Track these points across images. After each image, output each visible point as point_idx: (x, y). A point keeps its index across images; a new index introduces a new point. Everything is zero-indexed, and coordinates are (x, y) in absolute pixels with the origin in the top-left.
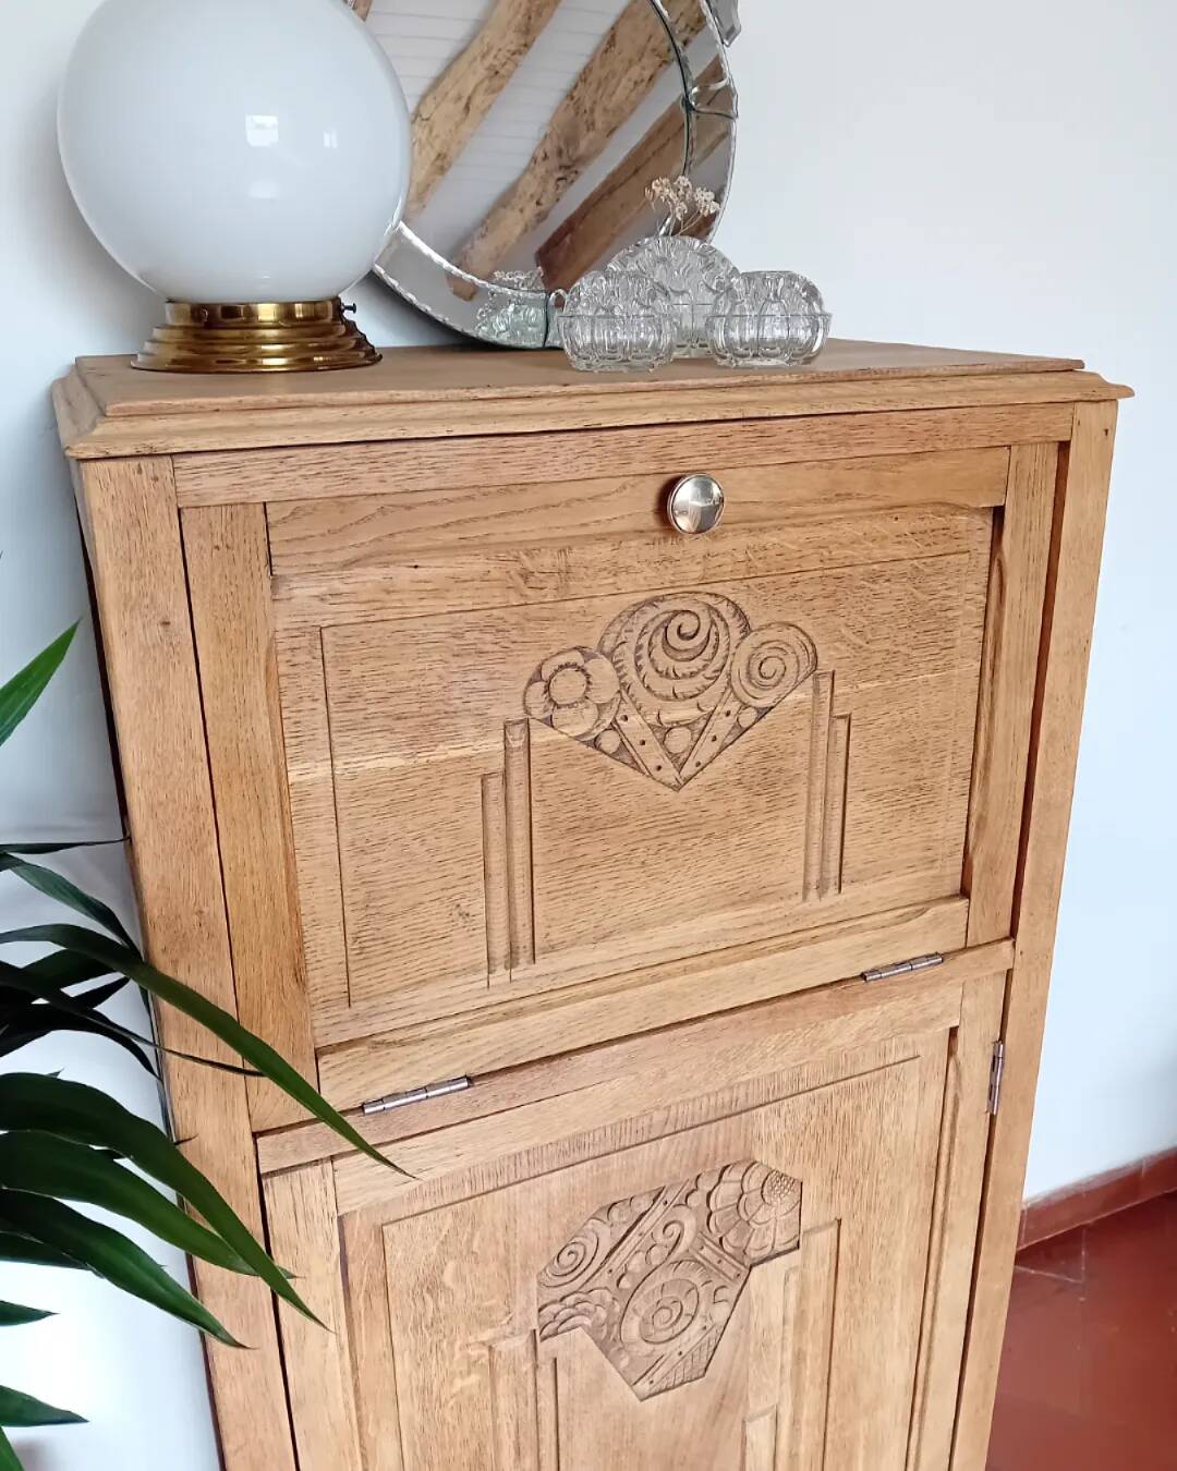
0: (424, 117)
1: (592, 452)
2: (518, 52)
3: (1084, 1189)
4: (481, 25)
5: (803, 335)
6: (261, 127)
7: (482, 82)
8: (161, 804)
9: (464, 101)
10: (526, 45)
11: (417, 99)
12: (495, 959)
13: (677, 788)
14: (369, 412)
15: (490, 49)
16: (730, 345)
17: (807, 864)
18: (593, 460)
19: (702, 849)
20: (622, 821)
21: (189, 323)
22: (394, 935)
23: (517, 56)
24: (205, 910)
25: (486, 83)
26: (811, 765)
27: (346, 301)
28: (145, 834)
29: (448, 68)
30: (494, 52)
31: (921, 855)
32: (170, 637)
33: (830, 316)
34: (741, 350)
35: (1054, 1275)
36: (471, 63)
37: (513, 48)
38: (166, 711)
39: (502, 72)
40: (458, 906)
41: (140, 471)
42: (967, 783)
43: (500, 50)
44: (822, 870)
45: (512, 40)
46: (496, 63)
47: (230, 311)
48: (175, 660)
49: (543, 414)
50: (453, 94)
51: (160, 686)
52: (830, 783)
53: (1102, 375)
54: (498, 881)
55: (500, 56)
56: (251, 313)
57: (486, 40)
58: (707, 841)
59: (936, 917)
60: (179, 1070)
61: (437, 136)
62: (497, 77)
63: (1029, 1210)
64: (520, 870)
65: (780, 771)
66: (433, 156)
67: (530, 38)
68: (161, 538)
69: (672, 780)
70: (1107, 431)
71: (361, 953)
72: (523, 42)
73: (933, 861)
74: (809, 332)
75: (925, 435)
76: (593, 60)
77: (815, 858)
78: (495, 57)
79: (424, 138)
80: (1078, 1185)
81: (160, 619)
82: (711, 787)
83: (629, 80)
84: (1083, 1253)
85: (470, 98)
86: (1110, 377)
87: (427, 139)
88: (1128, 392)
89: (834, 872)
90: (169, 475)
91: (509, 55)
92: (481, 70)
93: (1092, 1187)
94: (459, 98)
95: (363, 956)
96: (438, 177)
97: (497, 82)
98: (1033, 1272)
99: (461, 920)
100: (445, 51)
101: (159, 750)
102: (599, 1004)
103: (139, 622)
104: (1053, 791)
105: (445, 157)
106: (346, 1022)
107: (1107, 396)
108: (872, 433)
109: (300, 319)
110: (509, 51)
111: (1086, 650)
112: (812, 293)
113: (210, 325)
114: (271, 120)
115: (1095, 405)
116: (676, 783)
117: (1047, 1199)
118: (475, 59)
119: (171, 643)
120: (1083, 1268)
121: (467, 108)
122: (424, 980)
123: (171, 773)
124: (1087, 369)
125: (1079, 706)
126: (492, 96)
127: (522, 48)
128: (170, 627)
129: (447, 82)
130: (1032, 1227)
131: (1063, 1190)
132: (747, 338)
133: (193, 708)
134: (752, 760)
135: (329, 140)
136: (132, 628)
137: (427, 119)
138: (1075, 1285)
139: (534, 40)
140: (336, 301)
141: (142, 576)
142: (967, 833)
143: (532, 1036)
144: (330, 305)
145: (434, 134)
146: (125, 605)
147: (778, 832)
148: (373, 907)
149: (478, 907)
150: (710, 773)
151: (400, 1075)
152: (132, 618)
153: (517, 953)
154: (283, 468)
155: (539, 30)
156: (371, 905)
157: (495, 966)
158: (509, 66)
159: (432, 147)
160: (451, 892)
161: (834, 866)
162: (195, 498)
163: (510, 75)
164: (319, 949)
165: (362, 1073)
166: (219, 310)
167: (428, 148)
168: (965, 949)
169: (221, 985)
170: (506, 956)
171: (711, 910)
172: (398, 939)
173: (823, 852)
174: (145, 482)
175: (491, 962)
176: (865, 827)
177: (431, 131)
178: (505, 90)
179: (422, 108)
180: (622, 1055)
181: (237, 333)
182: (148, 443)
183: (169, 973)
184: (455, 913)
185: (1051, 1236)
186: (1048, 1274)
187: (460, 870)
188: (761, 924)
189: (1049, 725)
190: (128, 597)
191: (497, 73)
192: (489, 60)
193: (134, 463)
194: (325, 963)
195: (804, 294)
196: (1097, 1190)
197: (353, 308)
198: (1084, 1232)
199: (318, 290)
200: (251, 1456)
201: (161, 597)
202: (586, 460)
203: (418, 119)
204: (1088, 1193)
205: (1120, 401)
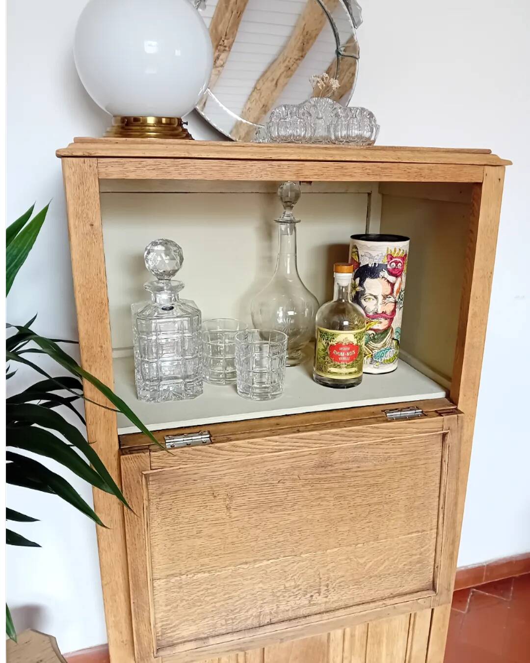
0: (258, 88)
1: (268, 169)
2: (299, 59)
3: (514, 559)
4: (284, 47)
5: (367, 134)
6: (150, 45)
7: (283, 73)
8: (87, 299)
9: (275, 82)
10: (302, 56)
11: (255, 82)
14: (177, 147)
15: (287, 57)
16: (337, 138)
18: (268, 173)
21: (120, 124)
23: (298, 61)
24: (103, 346)
25: (285, 72)
27: (184, 120)
28: (81, 311)
29: (269, 68)
30: (288, 59)
32: (94, 231)
33: (379, 126)
34: (341, 140)
35: (497, 597)
36: (279, 64)
37: (296, 57)
38: (91, 261)
39: (292, 68)
41: (84, 162)
43: (291, 58)
45: (296, 54)
46: (289, 64)
47: (136, 119)
48: (95, 240)
49: (247, 153)
50: (270, 78)
51: (88, 250)
53: (499, 156)
55: (291, 61)
56: (145, 121)
57: (285, 55)
60: (90, 412)
61: (263, 97)
62: (290, 71)
63: (487, 565)
66: (261, 106)
67: (304, 53)
68: (91, 190)
70: (500, 179)
72: (301, 55)
74: (370, 132)
75: (415, 174)
76: (332, 65)
78: (289, 61)
79: (257, 98)
80: (512, 557)
81: (89, 223)
83: (350, 73)
84: (512, 588)
85: (278, 80)
86: (502, 157)
87: (259, 98)
88: (510, 163)
90: (96, 165)
91: (294, 61)
92: (283, 68)
93: (518, 559)
94: (273, 80)
96: (264, 115)
97: (289, 72)
98: (487, 594)
100: (268, 59)
101: (87, 277)
103: (82, 223)
104: (475, 340)
105: (266, 106)
107: (500, 164)
108: (391, 171)
109: (164, 124)
110: (295, 59)
111: (491, 277)
112: (371, 115)
113: (127, 124)
114: (154, 43)
115: (494, 168)
117: (496, 562)
118: (280, 62)
119: (94, 234)
120: (511, 595)
121: (276, 84)
123: (92, 287)
124: (492, 153)
125: (488, 303)
126: (288, 79)
127: (300, 58)
128: (93, 227)
129: (269, 73)
130: (488, 574)
131: (504, 559)
132: (343, 135)
133: (101, 261)
135: (178, 53)
136: (79, 226)
137: (259, 90)
138: (506, 601)
139: (305, 54)
140: (180, 120)
141: (84, 205)
144: (177, 120)
145: (262, 96)
146: (76, 216)
152: (79, 222)
154: (140, 166)
155: (308, 49)
158: (295, 66)
159: (261, 102)
162: (106, 175)
163: (295, 69)
166: (132, 119)
167: (259, 102)
169: (109, 379)
174: (86, 167)
177: (261, 94)
178: (293, 76)
179: (257, 85)
181: (138, 128)
182: (88, 151)
183: (88, 371)
185: (498, 580)
186: (495, 596)
189: (473, 309)
190: (77, 213)
191: (289, 68)
192: (286, 63)
193: (82, 159)
195: (368, 117)
196: (520, 561)
197: (187, 124)
198: (513, 580)
199: (173, 113)
200: (112, 587)
201: (90, 215)
202: (265, 172)
203: (256, 90)
204: (517, 562)
205: (506, 167)
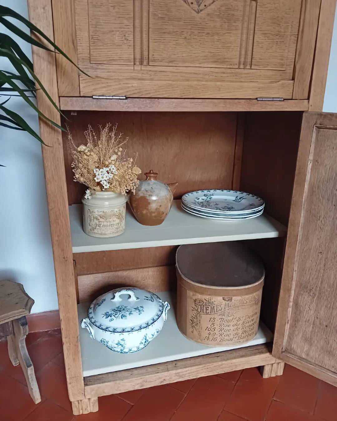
12: (136, 59)
13: (198, 12)
17: (240, 55)
19: (205, 38)
20: (179, 19)
22: (104, 40)
26: (244, 16)
31: (279, 61)
40: (125, 36)
42: (296, 39)
44: (245, 58)
52: (250, 26)
54: (138, 30)
58: (207, 35)
59: (283, 84)
64: (145, 29)
65: (233, 15)
69: (196, 9)
71: (94, 44)
73: (283, 65)
77: (243, 52)
82: (208, 15)
89: (249, 60)
95: (94, 45)
99: (125, 41)
102: (169, 83)
106: (89, 68)
116: (198, 11)
122: (113, 60)
134: (223, 8)
142: (295, 58)
143: (147, 88)
147: (231, 39)
148: (98, 28)
149: (131, 38)
150: (209, 10)
151: (105, 89)
153: (143, 59)
156: (97, 27)
157: (136, 61)
160: (122, 29)
161: (249, 57)
164: (81, 39)
165: (93, 84)
168: (292, 99)
170: (140, 59)
171: (207, 62)
172: (106, 42)
173: (246, 51)
175: (135, 60)
176: (260, 45)
180: (176, 103)
184: (124, 38)
187: (126, 22)
188: (224, 73)
194: (83, 45)
